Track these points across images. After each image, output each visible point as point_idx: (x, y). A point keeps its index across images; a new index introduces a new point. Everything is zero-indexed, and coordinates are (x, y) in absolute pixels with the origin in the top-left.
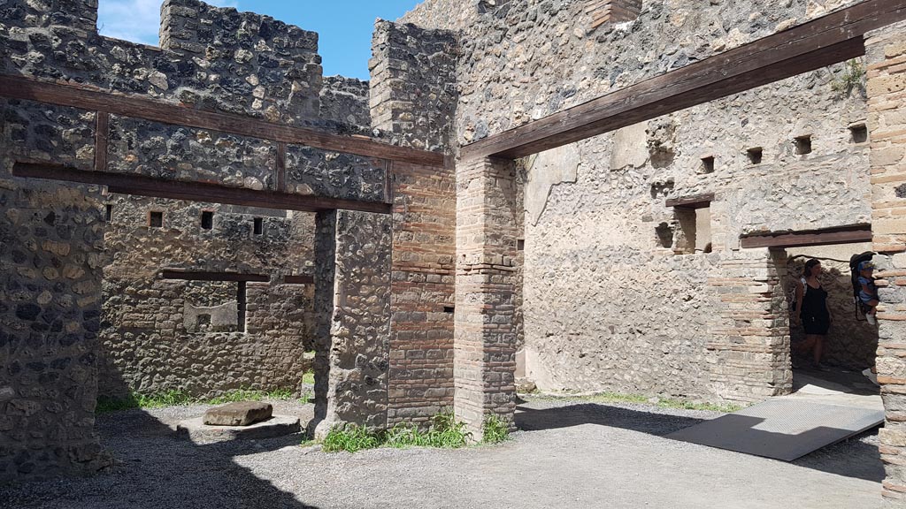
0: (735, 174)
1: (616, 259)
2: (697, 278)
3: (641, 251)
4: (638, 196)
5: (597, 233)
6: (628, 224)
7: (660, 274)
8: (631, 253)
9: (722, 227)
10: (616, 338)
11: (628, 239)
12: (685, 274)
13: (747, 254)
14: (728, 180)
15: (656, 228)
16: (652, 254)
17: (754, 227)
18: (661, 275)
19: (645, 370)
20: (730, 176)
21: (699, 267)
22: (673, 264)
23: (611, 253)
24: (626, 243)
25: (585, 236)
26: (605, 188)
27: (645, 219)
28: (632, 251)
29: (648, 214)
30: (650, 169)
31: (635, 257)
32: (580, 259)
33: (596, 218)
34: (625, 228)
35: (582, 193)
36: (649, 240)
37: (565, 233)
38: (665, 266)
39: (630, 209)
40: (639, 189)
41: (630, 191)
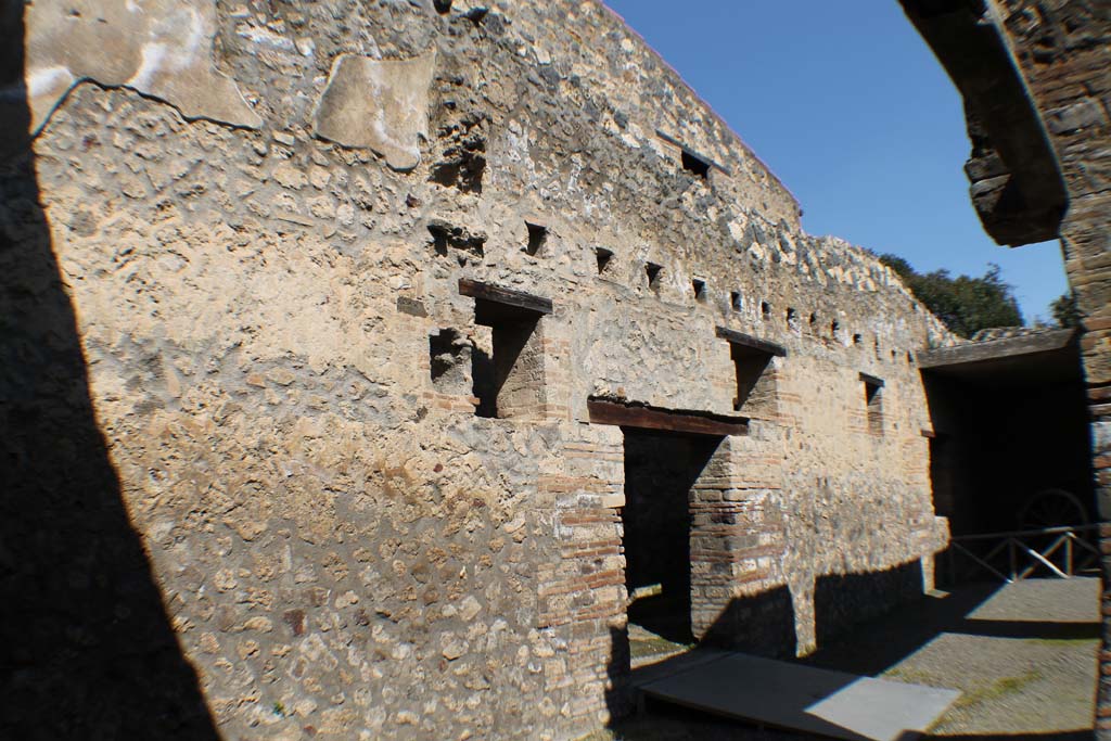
0: (582, 280)
1: (309, 398)
2: (518, 473)
3: (394, 390)
4: (387, 240)
5: (244, 301)
6: (355, 303)
7: (441, 458)
8: (361, 389)
9: (564, 372)
10: (311, 647)
11: (357, 346)
12: (498, 462)
13: (599, 434)
14: (572, 286)
15: (432, 338)
16: (422, 402)
17: (610, 385)
18: (443, 462)
19: (402, 715)
20: (576, 279)
21: (524, 450)
22: (473, 437)
23: (295, 374)
24: (350, 358)
25: (200, 298)
26: (289, 175)
27: (410, 306)
28: (364, 385)
29: (414, 295)
30: (422, 185)
31: (375, 402)
32: (170, 373)
33: (249, 252)
34: (347, 313)
35: (201, 156)
36: (414, 365)
37: (108, 265)
38: (455, 440)
39: (365, 265)
40: (389, 223)
41: (365, 217)
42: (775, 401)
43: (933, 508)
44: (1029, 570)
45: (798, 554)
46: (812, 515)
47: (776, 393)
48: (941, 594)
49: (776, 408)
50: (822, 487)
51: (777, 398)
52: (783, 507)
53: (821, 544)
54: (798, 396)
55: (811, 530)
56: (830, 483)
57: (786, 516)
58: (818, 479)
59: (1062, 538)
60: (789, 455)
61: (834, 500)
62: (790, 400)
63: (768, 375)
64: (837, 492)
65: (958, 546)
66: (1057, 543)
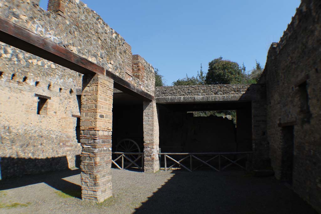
43: (76, 140)
50: (6, 129)
53: (4, 147)
56: (11, 128)
58: (4, 126)
59: (121, 156)
61: (13, 134)
64: (15, 131)
66: (119, 158)
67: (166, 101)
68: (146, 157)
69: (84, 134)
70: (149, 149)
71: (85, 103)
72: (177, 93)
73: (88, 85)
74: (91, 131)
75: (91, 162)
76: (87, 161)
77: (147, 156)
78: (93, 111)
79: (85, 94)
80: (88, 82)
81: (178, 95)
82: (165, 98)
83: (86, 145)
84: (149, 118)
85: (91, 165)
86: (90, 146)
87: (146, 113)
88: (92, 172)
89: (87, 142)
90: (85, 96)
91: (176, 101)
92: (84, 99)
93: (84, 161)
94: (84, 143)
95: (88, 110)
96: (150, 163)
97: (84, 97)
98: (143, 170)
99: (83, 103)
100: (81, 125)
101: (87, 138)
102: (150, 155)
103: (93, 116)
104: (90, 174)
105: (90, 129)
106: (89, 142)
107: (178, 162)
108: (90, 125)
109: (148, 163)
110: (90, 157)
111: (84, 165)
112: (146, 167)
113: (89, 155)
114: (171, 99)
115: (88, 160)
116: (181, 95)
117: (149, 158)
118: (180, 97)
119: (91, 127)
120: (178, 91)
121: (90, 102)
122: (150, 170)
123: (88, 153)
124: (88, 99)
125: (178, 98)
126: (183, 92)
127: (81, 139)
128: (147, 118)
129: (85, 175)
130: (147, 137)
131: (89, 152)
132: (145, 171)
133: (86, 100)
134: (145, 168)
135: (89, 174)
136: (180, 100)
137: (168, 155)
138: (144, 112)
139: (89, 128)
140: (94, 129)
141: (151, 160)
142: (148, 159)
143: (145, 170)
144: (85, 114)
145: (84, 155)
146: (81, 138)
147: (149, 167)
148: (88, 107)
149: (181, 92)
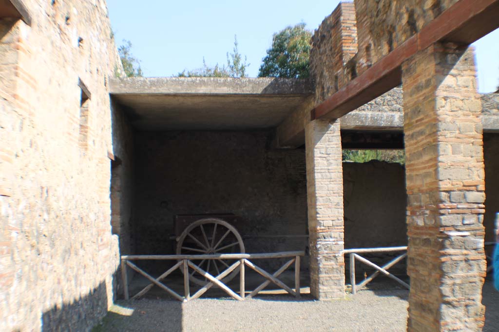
42: (13, 77)
43: (110, 227)
44: (203, 290)
45: (24, 283)
46: (35, 232)
47: (16, 68)
48: (127, 312)
49: (14, 87)
50: (44, 198)
51: (16, 75)
52: (12, 222)
53: (42, 269)
54: (35, 81)
55: (34, 251)
56: (50, 194)
57: (14, 234)
58: (42, 188)
59: (238, 263)
60: (20, 154)
61: (53, 215)
62: (28, 82)
63: (8, 43)
64: (54, 205)
65: (133, 266)
66: (231, 268)
67: (362, 122)
68: (323, 261)
69: (451, 202)
70: (331, 240)
71: (449, 119)
72: (384, 105)
73: (453, 71)
74: (471, 193)
75: (471, 273)
76: (460, 273)
77: (327, 259)
78: (472, 140)
79: (445, 94)
80: (449, 62)
81: (386, 109)
82: (359, 115)
83: (459, 231)
84: (331, 163)
85: (471, 282)
86: (467, 231)
87: (323, 151)
88: (473, 300)
89: (460, 224)
90: (446, 98)
91: (383, 124)
92: (444, 107)
93: (452, 275)
94: (453, 226)
95: (458, 138)
96: (336, 275)
97: (443, 102)
98: (312, 297)
99: (444, 119)
100: (441, 177)
101: (461, 211)
102: (335, 257)
103: (474, 154)
104: (466, 306)
105: (468, 188)
106: (466, 222)
107: (383, 270)
108: (468, 177)
109: (330, 277)
110: (467, 261)
111: (454, 284)
112: (325, 288)
113: (466, 255)
114: (371, 117)
115: (462, 270)
116: (393, 111)
117: (333, 263)
118: (392, 116)
119: (469, 182)
120: (386, 101)
121: (462, 117)
122: (335, 295)
123: (465, 252)
124: (457, 107)
125: (387, 117)
126: (397, 103)
127: (443, 214)
128: (325, 162)
129: (453, 310)
130: (325, 209)
131: (466, 249)
132: (321, 299)
133: (452, 111)
134: (322, 289)
135: (463, 308)
136: (392, 122)
137: (359, 254)
138: (316, 146)
139: (464, 186)
140: (476, 186)
141: (337, 269)
142: (331, 267)
143: (321, 294)
144: (450, 146)
145: (454, 258)
146: (442, 211)
147: (333, 287)
148: (459, 129)
149: (393, 102)
